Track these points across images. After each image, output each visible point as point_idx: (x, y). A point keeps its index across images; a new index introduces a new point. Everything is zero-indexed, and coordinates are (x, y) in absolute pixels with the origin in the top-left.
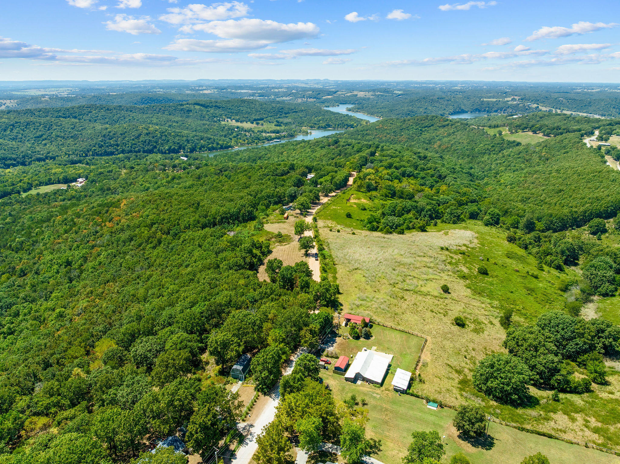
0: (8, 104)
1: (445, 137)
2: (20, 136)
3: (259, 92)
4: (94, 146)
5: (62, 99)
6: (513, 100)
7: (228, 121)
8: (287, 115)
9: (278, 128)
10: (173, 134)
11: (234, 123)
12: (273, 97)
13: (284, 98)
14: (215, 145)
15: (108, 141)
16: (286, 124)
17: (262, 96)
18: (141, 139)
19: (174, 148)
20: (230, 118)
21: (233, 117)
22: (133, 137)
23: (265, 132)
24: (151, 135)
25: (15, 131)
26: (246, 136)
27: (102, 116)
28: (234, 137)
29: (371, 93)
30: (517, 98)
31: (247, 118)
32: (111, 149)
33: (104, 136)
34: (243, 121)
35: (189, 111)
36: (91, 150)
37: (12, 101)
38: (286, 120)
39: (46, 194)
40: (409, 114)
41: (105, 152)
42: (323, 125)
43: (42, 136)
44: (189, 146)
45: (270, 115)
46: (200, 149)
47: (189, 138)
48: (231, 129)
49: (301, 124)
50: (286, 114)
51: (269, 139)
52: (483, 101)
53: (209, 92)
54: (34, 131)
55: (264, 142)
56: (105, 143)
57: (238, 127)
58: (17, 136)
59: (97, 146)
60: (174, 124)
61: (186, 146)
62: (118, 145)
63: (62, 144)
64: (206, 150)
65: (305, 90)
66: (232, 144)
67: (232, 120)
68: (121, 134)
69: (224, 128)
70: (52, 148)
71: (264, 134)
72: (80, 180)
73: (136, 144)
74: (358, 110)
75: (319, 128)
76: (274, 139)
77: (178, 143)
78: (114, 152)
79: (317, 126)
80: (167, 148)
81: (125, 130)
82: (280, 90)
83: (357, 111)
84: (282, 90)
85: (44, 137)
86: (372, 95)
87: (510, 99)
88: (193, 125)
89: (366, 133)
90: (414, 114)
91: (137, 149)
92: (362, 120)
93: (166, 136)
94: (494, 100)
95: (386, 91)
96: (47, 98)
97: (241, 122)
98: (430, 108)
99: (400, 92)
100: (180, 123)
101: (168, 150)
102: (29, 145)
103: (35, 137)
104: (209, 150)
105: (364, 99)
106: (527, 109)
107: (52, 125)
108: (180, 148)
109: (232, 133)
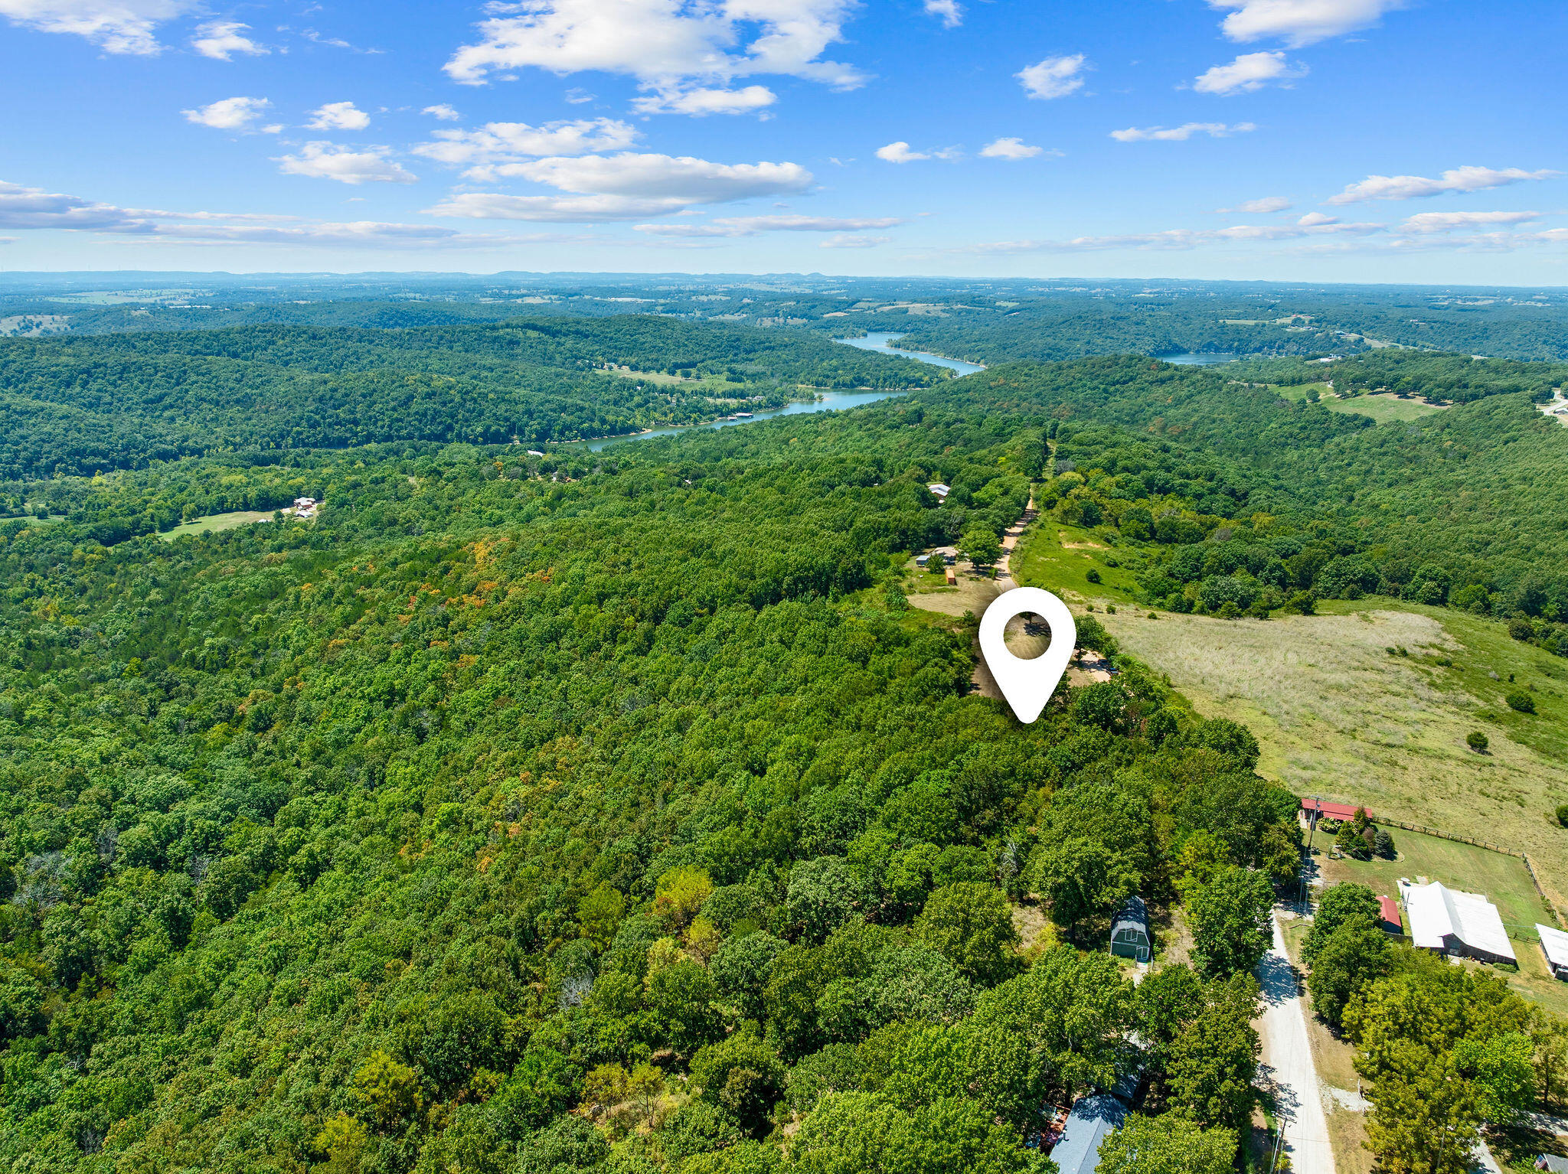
0: (46, 325)
1: (1170, 406)
2: (108, 398)
3: (662, 301)
4: (298, 425)
5: (181, 312)
6: (1295, 322)
7: (611, 368)
8: (751, 356)
9: (740, 386)
10: (491, 396)
11: (625, 372)
12: (698, 314)
13: (728, 317)
14: (596, 425)
15: (330, 412)
16: (754, 377)
17: (673, 312)
18: (414, 407)
19: (498, 432)
20: (615, 361)
21: (621, 359)
22: (393, 404)
23: (711, 394)
24: (437, 399)
25: (94, 386)
26: (668, 403)
27: (303, 352)
28: (639, 406)
29: (940, 306)
30: (1306, 318)
31: (657, 360)
32: (338, 432)
33: (321, 399)
34: (651, 368)
35: (513, 343)
36: (289, 433)
37: (57, 317)
38: (751, 368)
39: (228, 535)
40: (1049, 355)
41: (326, 438)
42: (848, 378)
43: (161, 398)
44: (535, 425)
45: (710, 354)
46: (562, 433)
47: (533, 407)
48: (626, 386)
49: (791, 376)
50: (748, 352)
51: (724, 412)
52: (1224, 326)
53: (537, 300)
54: (142, 387)
55: (712, 419)
56: (323, 418)
57: (642, 383)
58: (99, 399)
59: (304, 423)
60: (485, 373)
61: (526, 425)
62: (356, 423)
63: (215, 419)
64: (576, 436)
65: (775, 298)
66: (638, 422)
67: (620, 367)
68: (364, 396)
69: (609, 383)
70: (189, 428)
71: (710, 400)
72: (303, 501)
73: (401, 420)
74: (919, 345)
75: (837, 387)
76: (735, 411)
77: (507, 419)
78: (347, 439)
79: (832, 382)
80: (479, 429)
81: (372, 387)
82: (713, 298)
83: (917, 349)
84: (718, 297)
85: (168, 401)
86: (943, 311)
87: (1288, 321)
88: (532, 377)
89: (966, 396)
90: (1062, 354)
91: (404, 432)
92: (939, 368)
93: (475, 400)
94: (1252, 323)
95: (976, 301)
96: (143, 311)
97: (644, 371)
98: (1099, 341)
99: (1011, 305)
100: (499, 371)
101: (481, 435)
102: (136, 421)
103: (145, 402)
104: (584, 436)
105: (926, 320)
106: (1335, 345)
107: (185, 372)
108: (511, 430)
109: (631, 396)
